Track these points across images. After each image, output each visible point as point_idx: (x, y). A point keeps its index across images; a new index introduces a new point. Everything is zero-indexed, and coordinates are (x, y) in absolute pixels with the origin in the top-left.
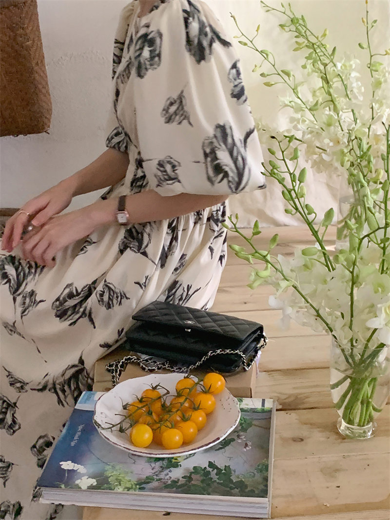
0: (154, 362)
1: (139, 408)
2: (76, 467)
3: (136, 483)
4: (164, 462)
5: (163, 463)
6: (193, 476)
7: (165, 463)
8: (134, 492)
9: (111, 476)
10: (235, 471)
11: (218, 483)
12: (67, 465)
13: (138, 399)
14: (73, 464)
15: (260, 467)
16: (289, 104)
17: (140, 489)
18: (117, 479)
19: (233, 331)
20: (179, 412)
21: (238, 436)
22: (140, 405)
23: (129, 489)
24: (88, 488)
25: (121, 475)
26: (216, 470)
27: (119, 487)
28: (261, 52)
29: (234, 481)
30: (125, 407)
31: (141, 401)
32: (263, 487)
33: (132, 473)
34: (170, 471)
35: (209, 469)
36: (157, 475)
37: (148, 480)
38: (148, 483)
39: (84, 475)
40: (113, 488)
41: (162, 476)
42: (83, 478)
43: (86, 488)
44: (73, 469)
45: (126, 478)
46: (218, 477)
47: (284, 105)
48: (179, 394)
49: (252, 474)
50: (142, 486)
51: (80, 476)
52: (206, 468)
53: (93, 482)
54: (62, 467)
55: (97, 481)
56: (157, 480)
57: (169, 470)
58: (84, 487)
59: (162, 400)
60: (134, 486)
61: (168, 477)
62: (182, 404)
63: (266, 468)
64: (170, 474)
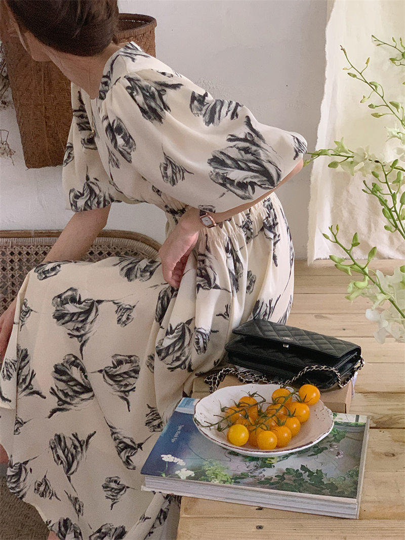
0: (251, 374)
1: (236, 412)
2: (176, 460)
3: (231, 477)
4: (258, 462)
5: (257, 464)
6: (286, 476)
7: (260, 463)
8: (229, 485)
9: (208, 470)
10: (326, 474)
11: (310, 484)
12: (167, 458)
13: (236, 404)
14: (173, 457)
15: (350, 473)
16: (397, 135)
17: (234, 482)
18: (214, 473)
19: (330, 349)
20: (274, 418)
21: (331, 446)
22: (237, 409)
23: (224, 482)
24: (186, 479)
25: (217, 470)
26: (307, 472)
27: (216, 480)
28: (370, 84)
29: (325, 483)
30: (223, 410)
31: (238, 406)
32: (353, 490)
33: (228, 469)
34: (264, 470)
35: (301, 471)
36: (251, 473)
37: (243, 476)
38: (243, 478)
39: (183, 467)
40: (210, 480)
41: (256, 473)
42: (182, 470)
43: (185, 478)
44: (172, 462)
45: (222, 473)
46: (309, 478)
47: (391, 135)
48: (275, 402)
49: (343, 478)
50: (237, 480)
51: (180, 468)
52: (298, 470)
53: (192, 474)
54: (163, 459)
55: (195, 473)
56: (251, 477)
57: (262, 469)
58: (183, 477)
59: (259, 407)
60: (229, 480)
61: (262, 475)
62: (277, 410)
63: (357, 473)
64: (264, 473)
